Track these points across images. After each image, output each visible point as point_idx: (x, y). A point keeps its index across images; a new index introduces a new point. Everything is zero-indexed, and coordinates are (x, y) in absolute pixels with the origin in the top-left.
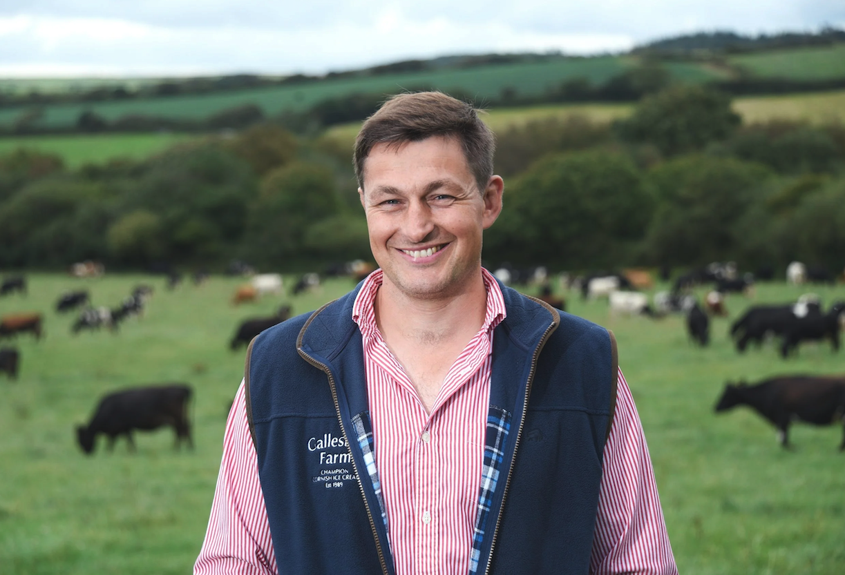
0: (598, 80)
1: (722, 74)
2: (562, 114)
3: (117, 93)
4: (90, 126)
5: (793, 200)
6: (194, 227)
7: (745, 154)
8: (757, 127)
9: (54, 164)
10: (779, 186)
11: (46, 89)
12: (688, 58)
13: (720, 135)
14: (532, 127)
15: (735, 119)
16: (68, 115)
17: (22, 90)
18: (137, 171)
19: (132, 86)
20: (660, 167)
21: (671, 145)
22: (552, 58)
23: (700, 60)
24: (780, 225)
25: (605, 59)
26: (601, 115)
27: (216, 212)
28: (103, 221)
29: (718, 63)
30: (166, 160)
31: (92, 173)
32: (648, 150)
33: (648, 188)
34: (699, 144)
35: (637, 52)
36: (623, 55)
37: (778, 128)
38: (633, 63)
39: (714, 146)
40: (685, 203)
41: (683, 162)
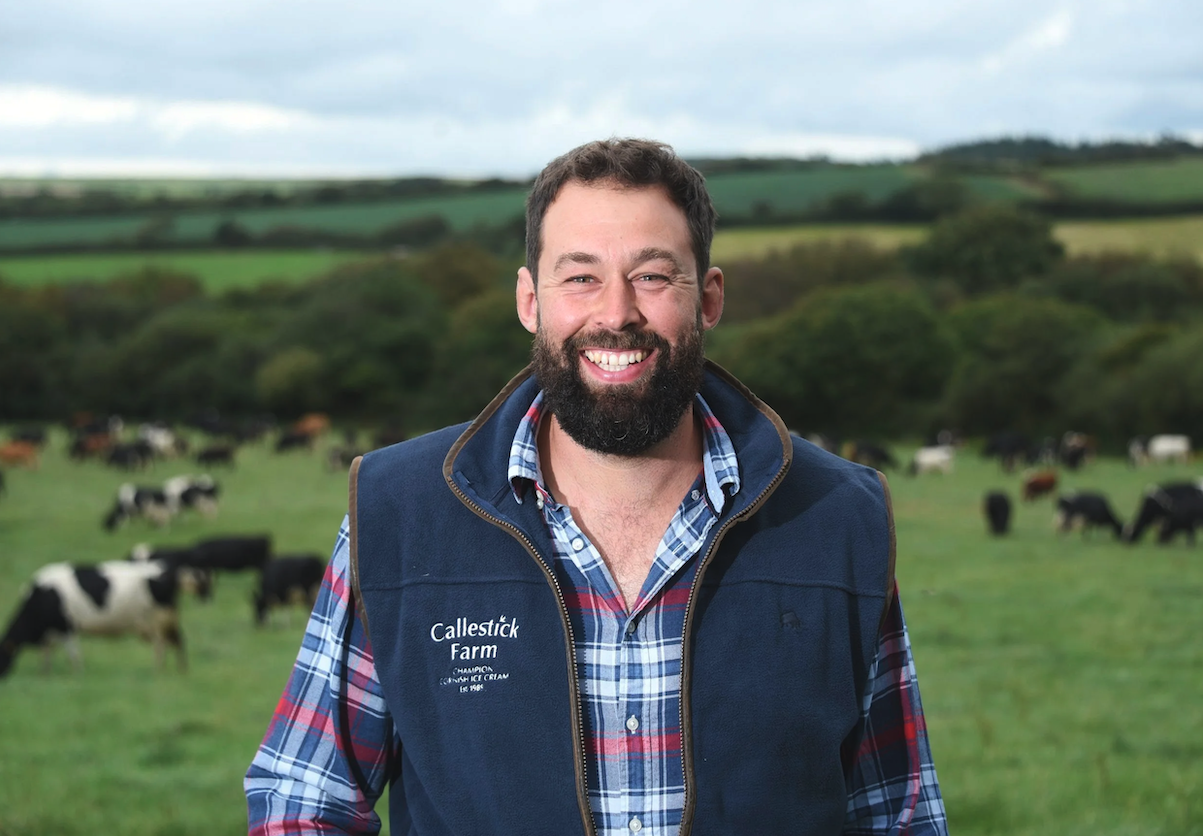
0: (877, 195)
1: (1036, 192)
2: (836, 236)
3: (263, 198)
4: (230, 240)
5: (1131, 355)
6: (366, 370)
7: (1071, 293)
8: (1084, 260)
9: (190, 289)
10: (1114, 336)
11: (177, 192)
12: (991, 171)
13: (1037, 269)
14: (798, 253)
15: (1057, 250)
16: (203, 225)
17: (146, 194)
18: (294, 298)
19: (284, 191)
20: (961, 308)
21: (976, 282)
22: (817, 165)
23: (1007, 174)
24: (1115, 386)
25: (884, 167)
26: (886, 239)
27: (394, 352)
28: (251, 360)
29: (1029, 177)
30: (333, 283)
31: (238, 300)
32: (946, 286)
33: (947, 334)
34: (1011, 280)
35: (925, 160)
36: (906, 164)
37: (1110, 262)
38: (922, 175)
39: (1030, 283)
40: (994, 355)
41: (990, 302)
